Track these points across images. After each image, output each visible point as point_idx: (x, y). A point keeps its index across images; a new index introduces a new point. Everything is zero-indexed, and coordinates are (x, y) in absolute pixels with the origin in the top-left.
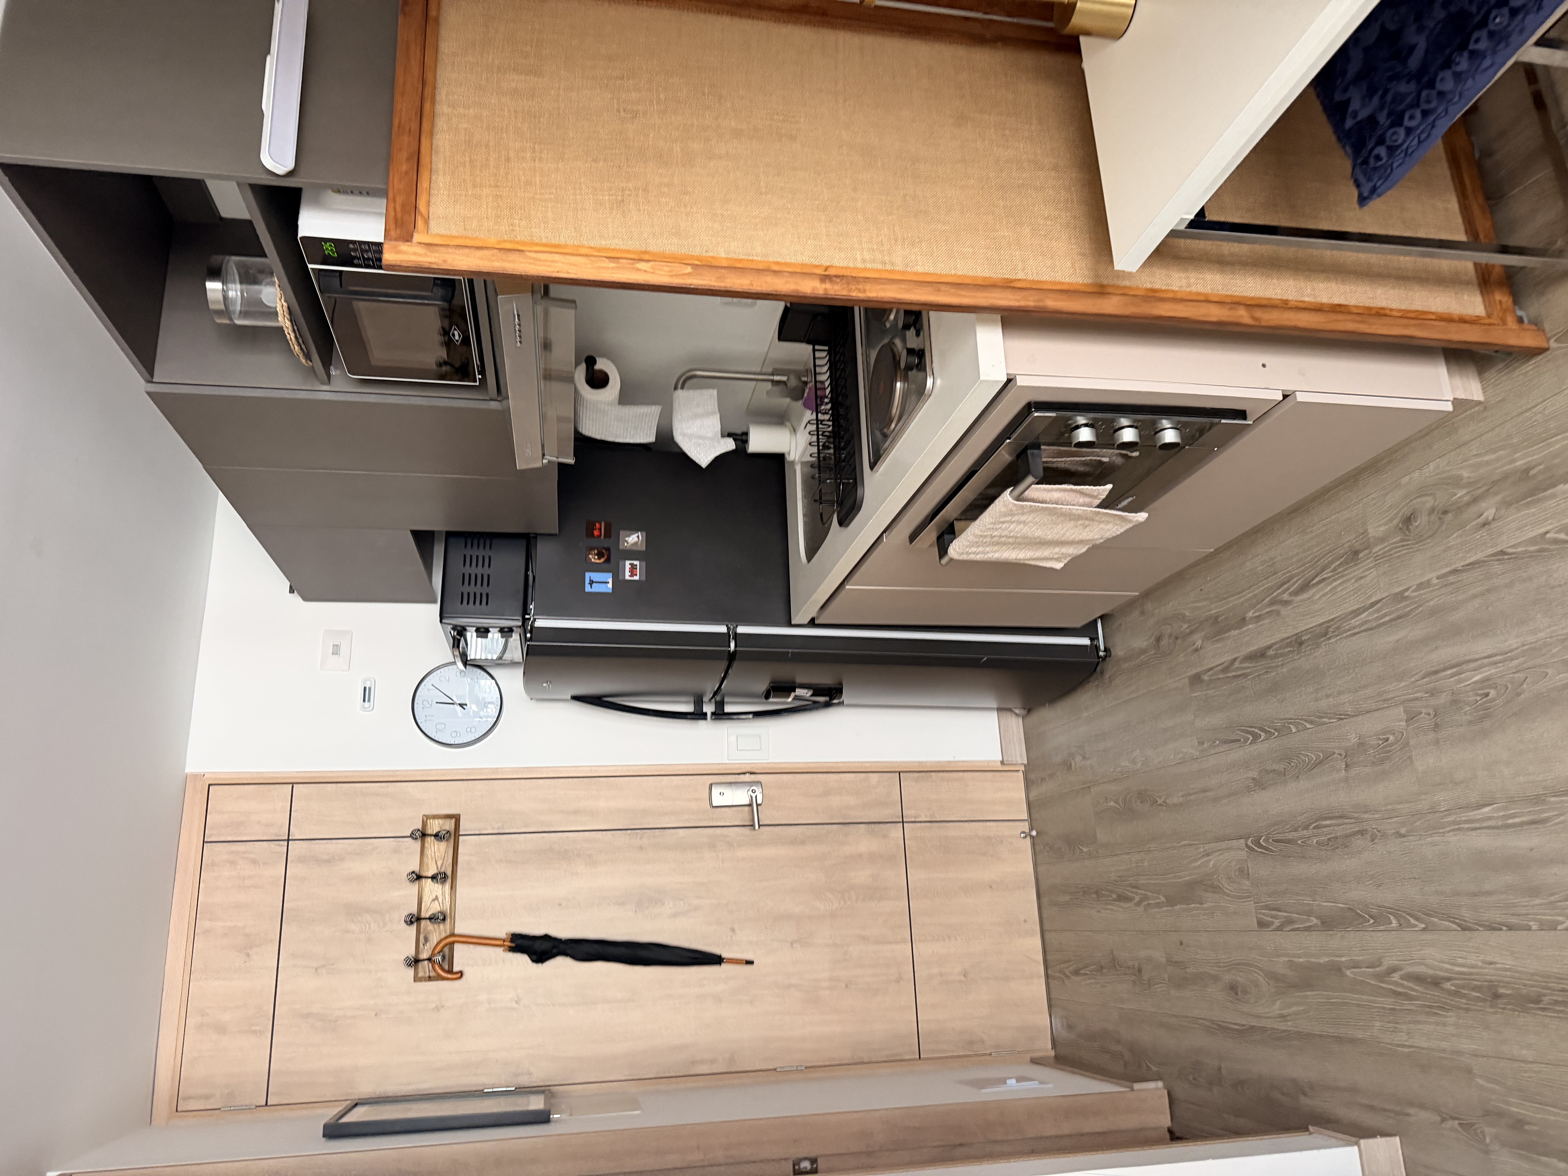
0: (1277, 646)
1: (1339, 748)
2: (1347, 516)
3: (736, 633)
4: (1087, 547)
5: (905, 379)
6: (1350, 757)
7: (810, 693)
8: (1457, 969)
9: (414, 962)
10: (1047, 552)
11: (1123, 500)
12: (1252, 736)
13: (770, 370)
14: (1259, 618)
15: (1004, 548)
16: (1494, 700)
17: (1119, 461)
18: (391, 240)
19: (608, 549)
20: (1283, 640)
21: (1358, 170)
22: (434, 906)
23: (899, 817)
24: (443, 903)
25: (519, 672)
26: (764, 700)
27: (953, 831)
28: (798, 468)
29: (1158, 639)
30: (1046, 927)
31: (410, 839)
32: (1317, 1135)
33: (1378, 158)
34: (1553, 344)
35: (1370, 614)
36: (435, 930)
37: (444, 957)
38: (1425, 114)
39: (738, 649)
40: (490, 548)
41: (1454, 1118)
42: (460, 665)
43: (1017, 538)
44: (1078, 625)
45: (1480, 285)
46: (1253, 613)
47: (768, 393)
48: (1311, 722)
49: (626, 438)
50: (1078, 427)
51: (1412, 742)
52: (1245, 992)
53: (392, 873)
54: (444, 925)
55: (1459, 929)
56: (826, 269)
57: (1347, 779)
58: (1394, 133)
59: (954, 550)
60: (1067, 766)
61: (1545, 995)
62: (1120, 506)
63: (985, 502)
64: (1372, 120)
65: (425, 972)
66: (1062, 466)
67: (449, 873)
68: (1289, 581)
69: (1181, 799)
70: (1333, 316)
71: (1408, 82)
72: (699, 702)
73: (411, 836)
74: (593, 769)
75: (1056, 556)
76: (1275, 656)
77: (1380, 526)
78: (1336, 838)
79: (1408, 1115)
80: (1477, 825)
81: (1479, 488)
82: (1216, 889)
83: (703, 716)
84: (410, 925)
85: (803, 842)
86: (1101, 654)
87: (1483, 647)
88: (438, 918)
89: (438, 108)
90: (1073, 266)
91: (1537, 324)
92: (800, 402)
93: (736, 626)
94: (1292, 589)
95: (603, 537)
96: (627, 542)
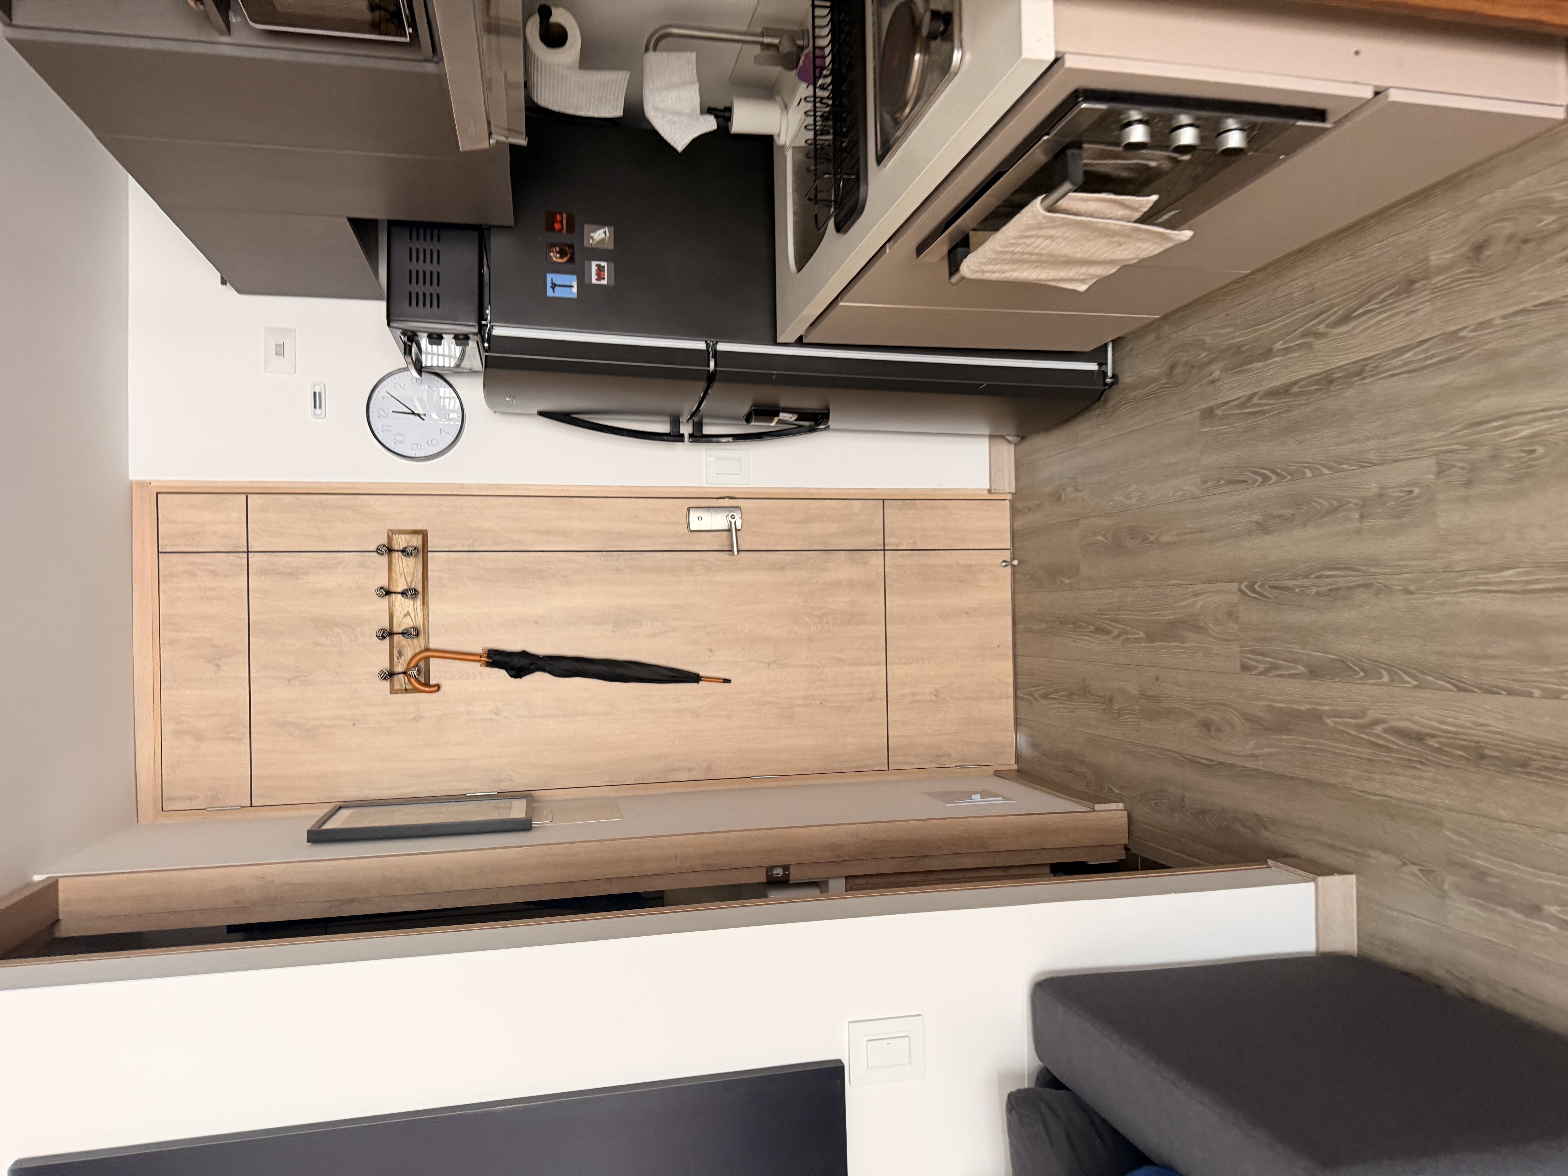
0: (1302, 383)
1: (1355, 498)
2: (1408, 238)
3: (715, 350)
4: (1118, 267)
5: (926, 50)
6: (1365, 508)
7: (795, 417)
8: (1445, 727)
9: (390, 675)
10: (1071, 273)
11: (1166, 213)
12: (1262, 478)
13: (759, 30)
14: (1288, 350)
15: (1025, 266)
16: (1540, 458)
19: (571, 247)
20: (1311, 376)
22: (407, 621)
23: (881, 545)
24: (415, 618)
25: (479, 381)
26: (745, 423)
27: (934, 559)
28: (789, 154)
29: (1172, 367)
30: (1019, 652)
31: (376, 553)
32: (1275, 868)
35: (1418, 353)
36: (408, 644)
37: (419, 671)
39: (718, 369)
40: (439, 240)
41: (1414, 864)
42: (415, 374)
43: (1041, 255)
44: (1088, 349)
46: (1282, 345)
47: (757, 59)
48: (1329, 468)
49: (588, 111)
50: (1130, 124)
51: (1439, 497)
52: (1219, 730)
53: (360, 588)
54: (418, 640)
55: (1455, 689)
57: (1359, 531)
59: (968, 267)
60: (1057, 497)
61: (1533, 760)
62: (1160, 220)
63: (1008, 210)
65: (401, 685)
67: (420, 589)
68: (1328, 311)
69: (1175, 538)
72: (675, 422)
73: (376, 551)
74: (565, 488)
75: (1082, 277)
76: (1301, 393)
77: (1444, 253)
78: (1337, 589)
79: (1369, 856)
80: (1494, 588)
82: (1200, 629)
83: (679, 438)
84: (381, 640)
85: (782, 568)
86: (1108, 381)
87: (1539, 399)
88: (412, 633)
92: (795, 72)
93: (717, 343)
94: (1330, 320)
95: (564, 231)
96: (592, 238)
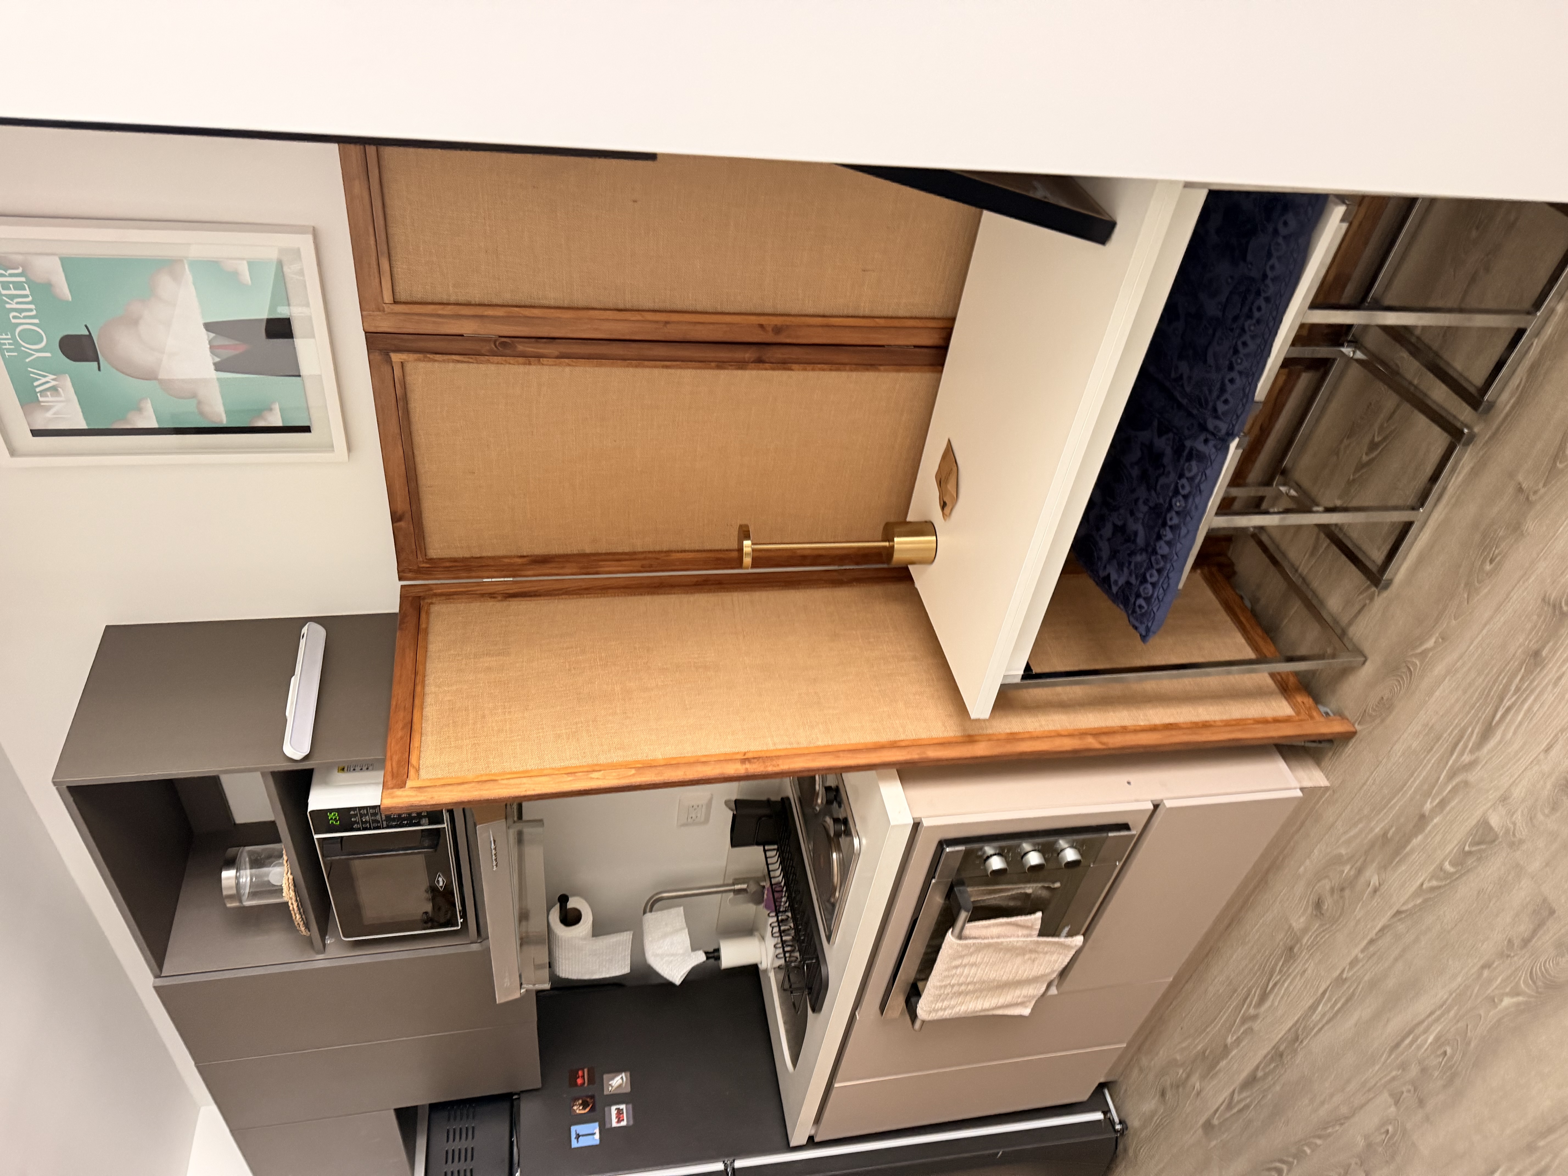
0: (1262, 1065)
1: (1353, 1156)
2: (1271, 917)
3: (733, 1169)
4: (1044, 984)
5: (838, 848)
10: (1008, 998)
13: (731, 881)
14: (1238, 1041)
16: (1452, 1057)
17: (1045, 894)
18: (388, 789)
19: (592, 1097)
20: (1265, 1057)
21: (1132, 619)
28: (772, 975)
29: (1163, 1094)
33: (1140, 607)
34: (1358, 727)
35: (1325, 1004)
38: (1159, 571)
40: (474, 1118)
43: (975, 983)
44: (1085, 1097)
45: (1282, 693)
46: (1231, 1038)
47: (732, 903)
48: (1319, 1137)
50: (988, 857)
51: (1409, 1126)
56: (745, 754)
58: (1145, 589)
59: (922, 1009)
62: (1055, 931)
64: (1128, 583)
66: (993, 902)
68: (1249, 995)
70: (1168, 733)
71: (1141, 554)
75: (1019, 1000)
76: (1266, 1076)
77: (1300, 917)
81: (1357, 861)
86: (1118, 1127)
87: (1422, 1006)
89: (428, 689)
90: (944, 725)
91: (1341, 715)
92: (763, 905)
93: (734, 1161)
94: (1254, 1003)
95: (586, 1084)
96: (611, 1085)
